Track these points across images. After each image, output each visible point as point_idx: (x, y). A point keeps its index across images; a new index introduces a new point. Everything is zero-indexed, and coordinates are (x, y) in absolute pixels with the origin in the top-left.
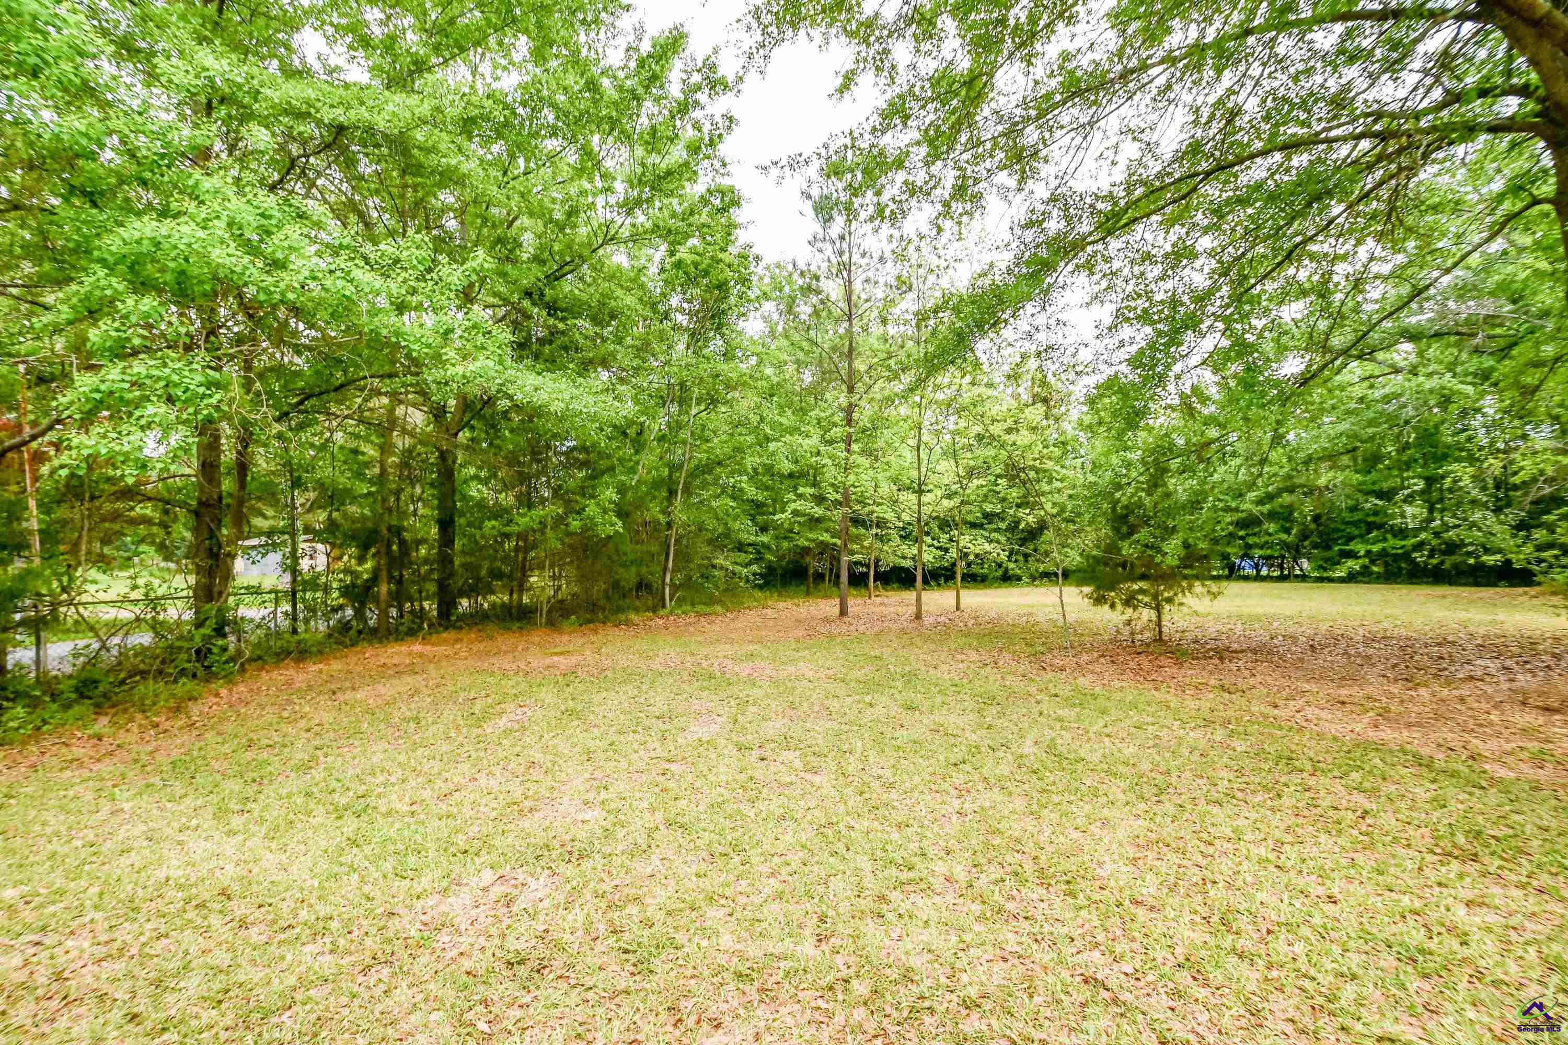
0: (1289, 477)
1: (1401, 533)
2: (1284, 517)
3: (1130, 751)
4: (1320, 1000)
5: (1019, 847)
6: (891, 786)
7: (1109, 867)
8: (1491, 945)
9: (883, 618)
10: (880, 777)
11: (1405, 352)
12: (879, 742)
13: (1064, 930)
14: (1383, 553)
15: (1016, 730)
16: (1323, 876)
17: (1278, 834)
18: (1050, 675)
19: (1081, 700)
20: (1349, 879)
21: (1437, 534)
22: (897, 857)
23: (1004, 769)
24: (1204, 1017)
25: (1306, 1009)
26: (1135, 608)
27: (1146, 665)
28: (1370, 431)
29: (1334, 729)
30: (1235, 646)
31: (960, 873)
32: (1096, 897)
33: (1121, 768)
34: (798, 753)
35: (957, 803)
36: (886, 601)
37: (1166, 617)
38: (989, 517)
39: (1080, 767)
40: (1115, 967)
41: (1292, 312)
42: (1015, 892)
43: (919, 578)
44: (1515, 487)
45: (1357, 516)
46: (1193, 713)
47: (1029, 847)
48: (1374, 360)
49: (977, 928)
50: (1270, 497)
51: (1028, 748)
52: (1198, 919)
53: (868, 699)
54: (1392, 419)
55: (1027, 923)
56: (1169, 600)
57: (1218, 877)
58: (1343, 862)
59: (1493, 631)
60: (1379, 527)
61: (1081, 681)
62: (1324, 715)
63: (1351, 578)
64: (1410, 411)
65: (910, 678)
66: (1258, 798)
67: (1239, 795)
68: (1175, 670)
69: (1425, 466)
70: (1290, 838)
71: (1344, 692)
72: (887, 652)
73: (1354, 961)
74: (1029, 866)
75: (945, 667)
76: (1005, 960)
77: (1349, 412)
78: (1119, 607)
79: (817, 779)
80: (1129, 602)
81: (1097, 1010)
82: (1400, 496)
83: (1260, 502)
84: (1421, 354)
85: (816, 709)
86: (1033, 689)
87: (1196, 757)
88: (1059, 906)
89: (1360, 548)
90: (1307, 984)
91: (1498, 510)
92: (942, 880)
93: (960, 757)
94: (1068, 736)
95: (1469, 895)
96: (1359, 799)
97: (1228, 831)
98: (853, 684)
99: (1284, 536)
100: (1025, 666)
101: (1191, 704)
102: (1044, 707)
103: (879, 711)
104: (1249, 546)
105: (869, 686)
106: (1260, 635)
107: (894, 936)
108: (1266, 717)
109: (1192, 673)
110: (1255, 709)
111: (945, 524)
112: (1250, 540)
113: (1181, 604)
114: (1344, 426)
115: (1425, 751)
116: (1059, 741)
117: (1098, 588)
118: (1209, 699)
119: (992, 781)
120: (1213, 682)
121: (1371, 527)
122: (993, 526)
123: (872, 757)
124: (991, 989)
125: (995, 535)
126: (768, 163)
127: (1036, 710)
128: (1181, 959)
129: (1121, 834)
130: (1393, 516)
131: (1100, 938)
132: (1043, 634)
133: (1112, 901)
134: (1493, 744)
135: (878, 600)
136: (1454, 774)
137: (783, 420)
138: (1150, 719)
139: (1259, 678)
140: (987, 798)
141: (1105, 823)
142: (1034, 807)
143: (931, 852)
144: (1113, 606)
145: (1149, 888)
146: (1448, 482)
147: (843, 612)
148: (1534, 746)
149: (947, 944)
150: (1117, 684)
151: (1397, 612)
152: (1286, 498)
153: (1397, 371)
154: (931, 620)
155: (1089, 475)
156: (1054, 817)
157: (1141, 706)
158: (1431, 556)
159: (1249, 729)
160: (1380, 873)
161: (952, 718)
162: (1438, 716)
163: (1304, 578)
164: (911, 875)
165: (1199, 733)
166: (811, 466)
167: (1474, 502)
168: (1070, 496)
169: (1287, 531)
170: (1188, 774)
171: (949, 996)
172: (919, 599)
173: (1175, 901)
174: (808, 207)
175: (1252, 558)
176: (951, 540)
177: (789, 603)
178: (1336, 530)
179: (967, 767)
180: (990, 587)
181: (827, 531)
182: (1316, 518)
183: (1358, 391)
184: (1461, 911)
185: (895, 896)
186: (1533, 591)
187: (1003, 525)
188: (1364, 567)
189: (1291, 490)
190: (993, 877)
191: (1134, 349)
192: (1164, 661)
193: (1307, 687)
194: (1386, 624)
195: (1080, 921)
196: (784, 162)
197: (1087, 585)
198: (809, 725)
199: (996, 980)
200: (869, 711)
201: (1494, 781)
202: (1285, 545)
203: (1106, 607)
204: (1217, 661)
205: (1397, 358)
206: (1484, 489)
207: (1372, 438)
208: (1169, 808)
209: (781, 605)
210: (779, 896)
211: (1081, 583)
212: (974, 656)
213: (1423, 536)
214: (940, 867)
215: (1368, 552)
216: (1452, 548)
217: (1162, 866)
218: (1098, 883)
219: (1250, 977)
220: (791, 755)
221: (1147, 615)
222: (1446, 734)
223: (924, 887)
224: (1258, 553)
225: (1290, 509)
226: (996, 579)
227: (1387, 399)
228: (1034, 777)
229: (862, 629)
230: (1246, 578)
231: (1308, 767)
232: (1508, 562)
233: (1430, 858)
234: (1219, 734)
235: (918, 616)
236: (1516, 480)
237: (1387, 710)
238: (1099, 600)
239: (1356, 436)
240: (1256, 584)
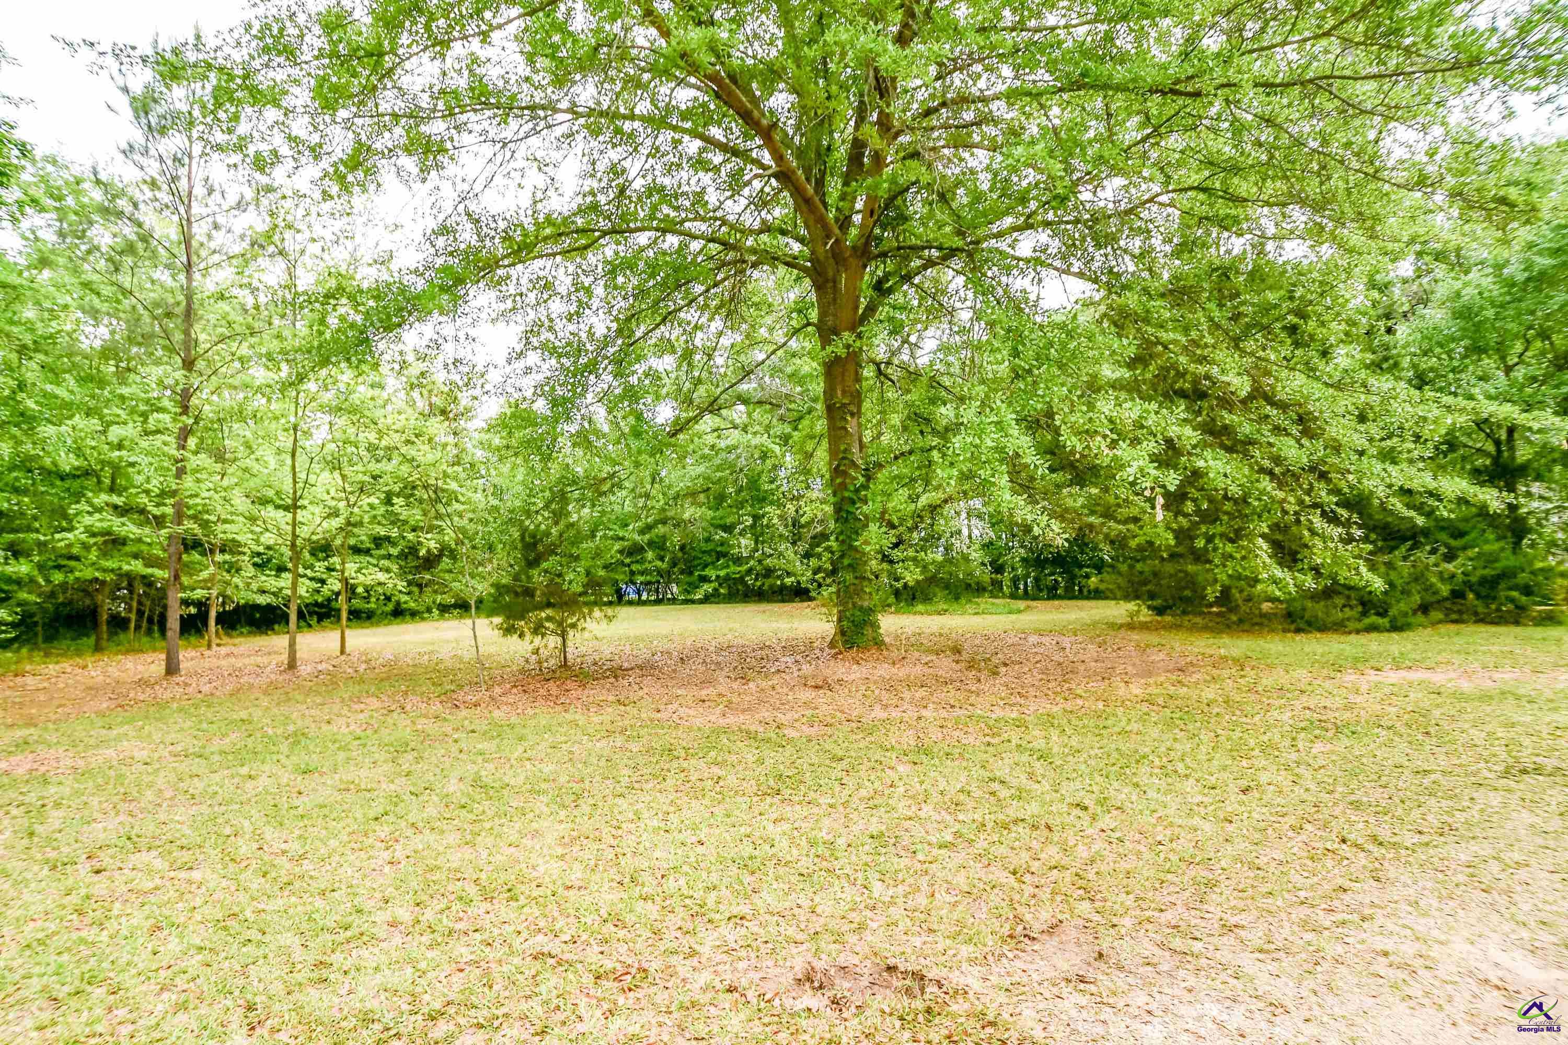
0: (664, 510)
1: (738, 560)
2: (659, 545)
3: (548, 768)
4: (696, 908)
5: (459, 875)
6: (303, 857)
7: (542, 869)
8: (785, 843)
9: (237, 673)
10: (284, 852)
11: (739, 413)
12: (275, 815)
13: (512, 928)
14: (727, 578)
15: (438, 771)
16: (695, 828)
17: (665, 808)
18: (464, 713)
19: (497, 732)
20: (710, 826)
21: (760, 561)
22: (330, 923)
23: (431, 811)
24: (623, 948)
25: (688, 918)
26: (543, 635)
27: (554, 691)
28: (719, 474)
29: (698, 722)
30: (626, 665)
31: (404, 914)
32: (535, 893)
33: (544, 786)
34: (154, 853)
35: (387, 855)
36: (235, 650)
37: (569, 643)
38: (378, 541)
39: (505, 792)
40: (557, 940)
41: (666, 363)
42: (461, 914)
43: (293, 617)
44: (802, 526)
45: (710, 546)
46: (598, 727)
47: (470, 874)
48: (720, 416)
49: (430, 954)
50: (649, 528)
51: (453, 786)
52: (615, 884)
53: (244, 770)
54: (732, 466)
55: (477, 935)
56: (574, 626)
57: (628, 850)
58: (708, 815)
59: (792, 635)
60: (724, 555)
61: (497, 713)
62: (692, 712)
63: (706, 600)
64: (742, 462)
65: (297, 738)
66: (650, 785)
67: (637, 786)
68: (580, 691)
69: (752, 506)
70: (672, 809)
71: (704, 692)
72: (257, 713)
73: (714, 878)
74: (472, 890)
75: (342, 721)
76: (461, 970)
77: (704, 457)
78: (528, 637)
79: (196, 875)
80: (538, 629)
81: (547, 975)
82: (737, 531)
83: (642, 532)
84: (749, 415)
85: (168, 794)
86: (449, 730)
87: (603, 763)
88: (505, 911)
89: (711, 573)
90: (688, 901)
91: (794, 543)
92: (386, 927)
93: (381, 810)
94: (491, 767)
95: (775, 816)
96: (716, 770)
97: (631, 816)
98: (216, 758)
99: (659, 563)
100: (436, 708)
101: (596, 719)
102: (463, 745)
103: (263, 781)
104: (632, 573)
105: (239, 756)
106: (644, 654)
107: (344, 992)
108: (652, 720)
109: (596, 693)
110: (644, 716)
111: (323, 549)
112: (634, 567)
113: (583, 629)
114: (701, 469)
115: (753, 728)
116: (483, 773)
117: (508, 618)
118: (610, 712)
119: (420, 825)
120: (611, 698)
121: (720, 555)
122: (382, 552)
123: (269, 833)
124: (452, 996)
125: (385, 563)
126: (77, 40)
127: (454, 749)
128: (606, 916)
129: (550, 839)
130: (733, 546)
131: (542, 924)
132: (447, 672)
133: (549, 893)
134: (789, 716)
135: (223, 650)
136: (769, 740)
137: (61, 392)
138: (563, 739)
139: (646, 690)
140: (418, 842)
141: (536, 834)
142: (469, 837)
143: (368, 905)
144: (521, 636)
145: (576, 874)
146: (765, 521)
147: (172, 669)
148: (809, 713)
149: (403, 978)
150: (530, 712)
151: (737, 626)
152: (661, 530)
153: (735, 427)
154: (309, 669)
155: (490, 498)
156: (490, 841)
157: (554, 729)
158: (756, 579)
159: (642, 733)
160: (728, 816)
161: (363, 773)
162: (761, 701)
163: (673, 601)
164: (349, 934)
165: (604, 742)
166: (110, 463)
167: (781, 536)
168: (471, 520)
169: (662, 559)
170: (598, 778)
171: (413, 1018)
172: (292, 644)
173: (596, 877)
174: (122, 103)
175: (634, 584)
176: (330, 569)
177: (66, 665)
178: (695, 558)
179: (391, 818)
180: (378, 624)
181: (136, 556)
182: (682, 548)
183: (710, 439)
184: (770, 827)
185: (337, 958)
186: (812, 604)
187: (394, 551)
188: (715, 590)
189: (664, 522)
190: (438, 907)
191: (540, 377)
192: (570, 684)
193: (679, 692)
194: (730, 636)
195: (523, 917)
196: (106, 47)
197: (498, 614)
198: (162, 817)
199: (456, 987)
200: (250, 785)
201: (790, 740)
202: (660, 573)
203: (515, 637)
204: (612, 680)
205: (735, 416)
206: (786, 526)
207: (720, 479)
208: (586, 809)
209: (52, 668)
210: (182, 1007)
211: (491, 613)
212: (374, 703)
213: (752, 563)
214: (381, 917)
215: (718, 577)
216: (769, 572)
217: (586, 855)
218: (535, 884)
219: (651, 910)
220: (144, 857)
221: (553, 641)
222: (765, 713)
223: (364, 939)
224: (640, 579)
225: (664, 538)
226: (385, 615)
227: (730, 449)
228: (464, 811)
229: (206, 689)
230: (631, 603)
231: (683, 754)
232: (799, 583)
233: (756, 799)
234: (619, 741)
235: (292, 664)
236: (803, 520)
237: (730, 702)
238: (509, 630)
239: (707, 478)
240: (639, 608)
